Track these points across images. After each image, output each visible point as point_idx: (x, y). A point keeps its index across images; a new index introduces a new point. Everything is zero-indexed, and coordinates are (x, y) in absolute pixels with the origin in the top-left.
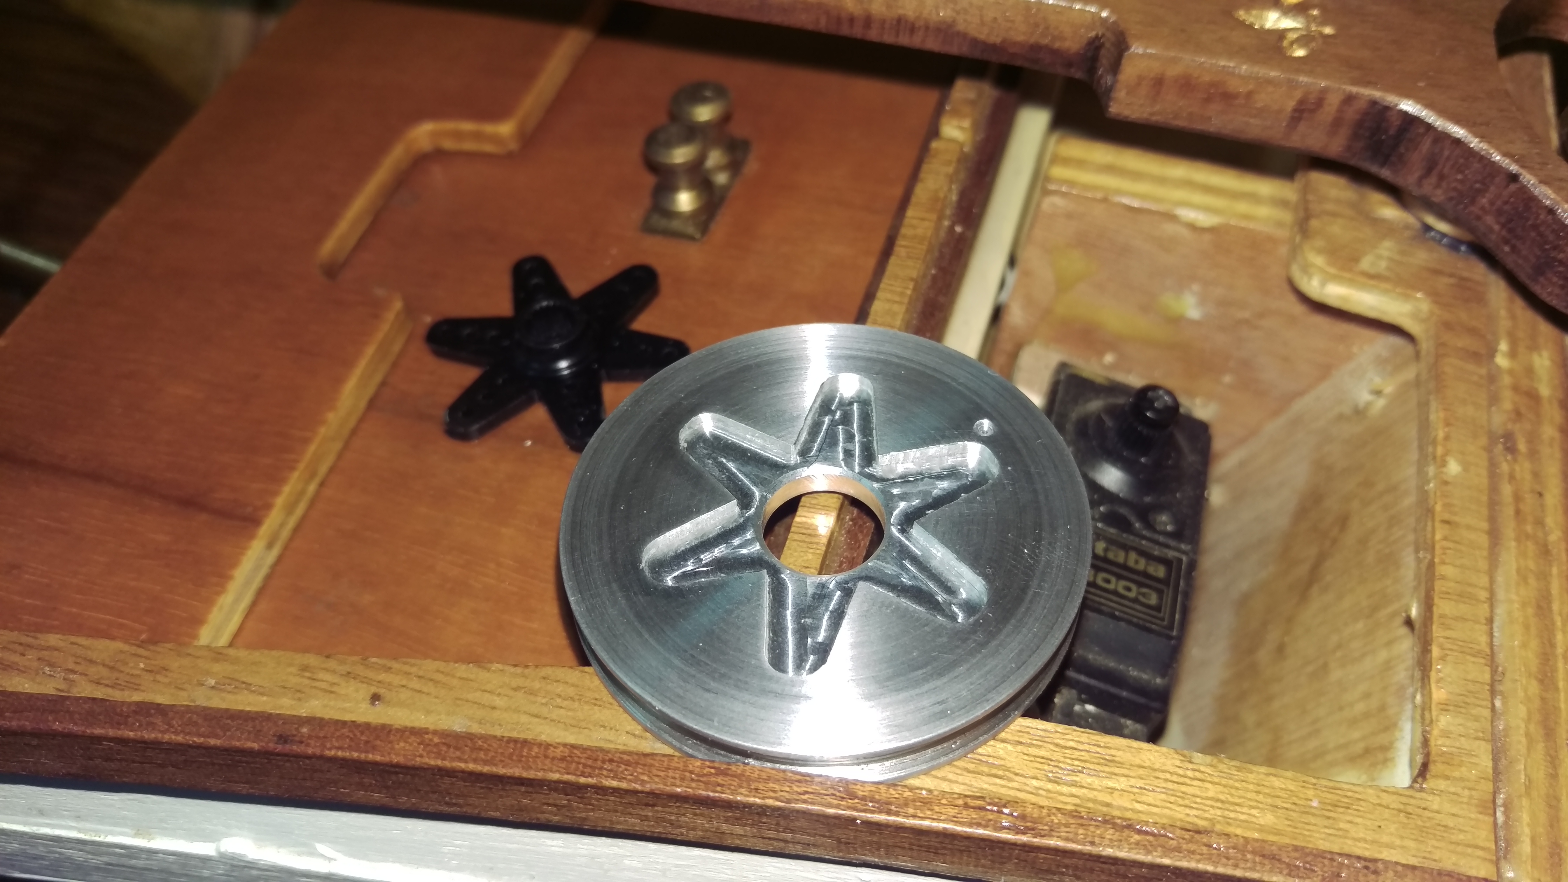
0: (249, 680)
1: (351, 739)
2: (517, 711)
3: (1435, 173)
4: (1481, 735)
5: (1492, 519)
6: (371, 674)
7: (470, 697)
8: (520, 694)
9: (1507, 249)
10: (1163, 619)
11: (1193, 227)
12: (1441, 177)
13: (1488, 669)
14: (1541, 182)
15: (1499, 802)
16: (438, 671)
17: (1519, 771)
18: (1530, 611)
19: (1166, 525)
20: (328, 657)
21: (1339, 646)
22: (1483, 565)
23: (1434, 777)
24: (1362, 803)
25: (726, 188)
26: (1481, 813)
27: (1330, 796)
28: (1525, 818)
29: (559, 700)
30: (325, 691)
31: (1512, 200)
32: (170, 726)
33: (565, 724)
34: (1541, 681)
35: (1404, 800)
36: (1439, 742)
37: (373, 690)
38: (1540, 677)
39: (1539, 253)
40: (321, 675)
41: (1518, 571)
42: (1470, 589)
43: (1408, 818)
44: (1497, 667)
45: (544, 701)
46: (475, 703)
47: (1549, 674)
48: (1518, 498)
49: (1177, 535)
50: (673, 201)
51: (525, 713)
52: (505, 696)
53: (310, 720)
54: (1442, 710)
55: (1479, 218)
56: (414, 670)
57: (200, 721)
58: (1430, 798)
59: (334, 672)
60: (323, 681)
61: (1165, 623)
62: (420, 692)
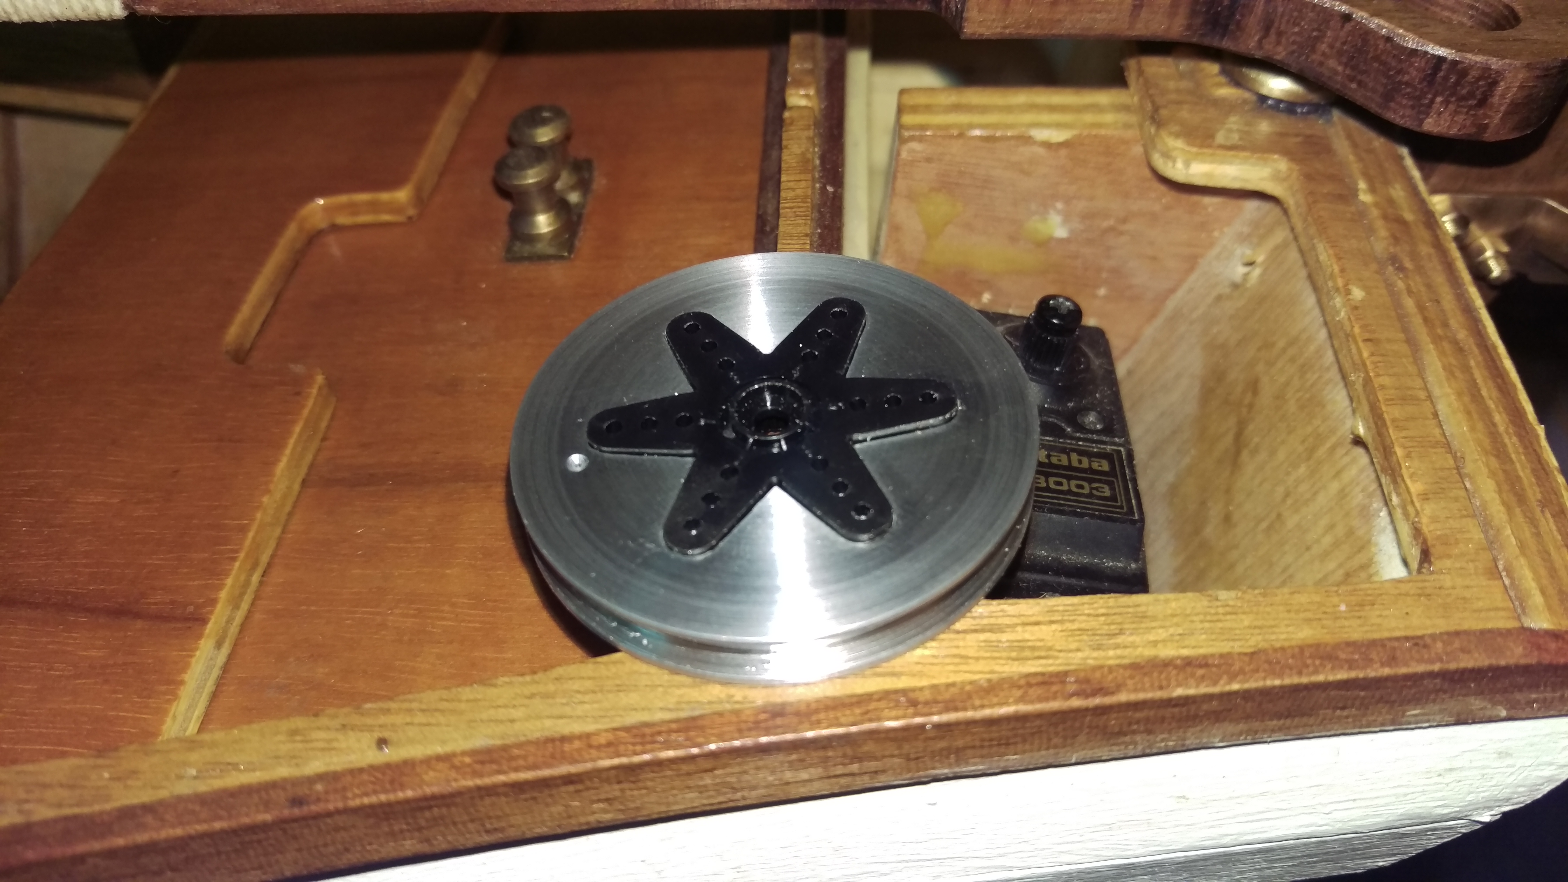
0: (234, 759)
1: (373, 783)
2: (539, 717)
3: (1273, 31)
4: (1464, 513)
5: (1405, 329)
6: (369, 721)
7: (484, 716)
8: (537, 701)
9: (1354, 86)
10: (1121, 507)
11: (1048, 145)
12: (1280, 34)
13: (1449, 456)
14: (1372, 15)
15: (1501, 567)
16: (442, 700)
17: (1508, 536)
18: (1467, 399)
19: (1095, 424)
20: (316, 715)
21: (1287, 495)
22: (1412, 369)
23: (1437, 558)
24: (1384, 597)
25: (581, 206)
26: (1489, 579)
27: (1353, 598)
28: (1528, 574)
29: (579, 696)
30: (323, 750)
31: (1350, 38)
32: (162, 820)
33: (594, 717)
34: (1497, 456)
35: (1420, 585)
36: (1432, 528)
37: (377, 735)
38: (1495, 453)
39: (1385, 81)
40: (316, 735)
41: (1444, 368)
42: (1409, 393)
43: (1429, 600)
44: (1455, 453)
45: (564, 701)
46: (492, 721)
47: (1501, 450)
48: (1421, 308)
49: (1108, 430)
50: (533, 224)
51: (549, 717)
52: (521, 706)
53: (321, 777)
54: (1424, 500)
55: (1321, 64)
56: (415, 705)
57: (197, 808)
58: (1442, 577)
59: (328, 729)
60: (317, 740)
61: (1125, 510)
62: (429, 724)
